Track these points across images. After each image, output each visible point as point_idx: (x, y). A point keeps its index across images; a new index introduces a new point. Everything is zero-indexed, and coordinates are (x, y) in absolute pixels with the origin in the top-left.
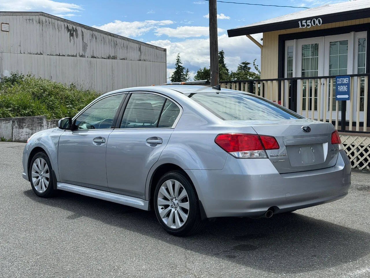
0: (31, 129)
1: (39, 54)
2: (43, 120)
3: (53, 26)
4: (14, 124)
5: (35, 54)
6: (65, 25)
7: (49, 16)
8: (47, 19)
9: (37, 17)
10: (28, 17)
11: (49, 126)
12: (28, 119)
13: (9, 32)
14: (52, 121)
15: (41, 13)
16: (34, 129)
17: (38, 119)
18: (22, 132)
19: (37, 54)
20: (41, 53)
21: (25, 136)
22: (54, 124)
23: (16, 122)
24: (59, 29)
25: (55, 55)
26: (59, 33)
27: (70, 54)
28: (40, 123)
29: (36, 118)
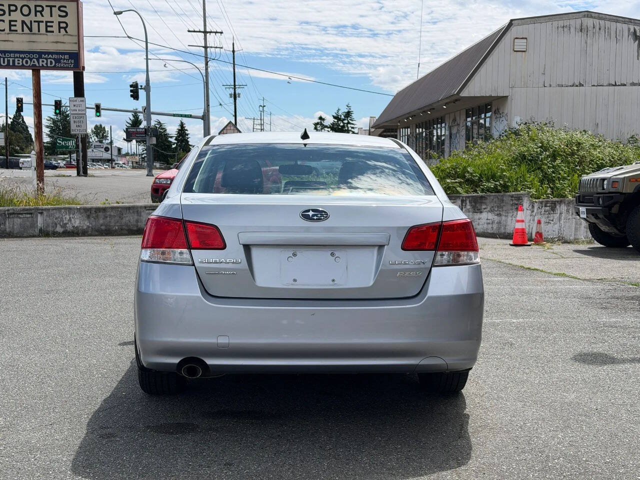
0: (497, 215)
1: (577, 86)
2: (522, 199)
3: (606, 33)
4: (464, 204)
5: (570, 86)
6: (629, 29)
7: (601, 16)
8: (597, 21)
9: (579, 21)
10: (561, 23)
11: (535, 211)
12: (492, 197)
13: (527, 53)
14: (542, 202)
15: (586, 13)
16: (504, 214)
17: (513, 199)
18: (479, 219)
19: (573, 86)
20: (580, 84)
21: (485, 226)
22: (546, 206)
23: (468, 202)
24: (618, 37)
25: (607, 86)
26: (618, 44)
27: (637, 82)
28: (516, 204)
29: (509, 196)
